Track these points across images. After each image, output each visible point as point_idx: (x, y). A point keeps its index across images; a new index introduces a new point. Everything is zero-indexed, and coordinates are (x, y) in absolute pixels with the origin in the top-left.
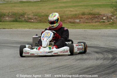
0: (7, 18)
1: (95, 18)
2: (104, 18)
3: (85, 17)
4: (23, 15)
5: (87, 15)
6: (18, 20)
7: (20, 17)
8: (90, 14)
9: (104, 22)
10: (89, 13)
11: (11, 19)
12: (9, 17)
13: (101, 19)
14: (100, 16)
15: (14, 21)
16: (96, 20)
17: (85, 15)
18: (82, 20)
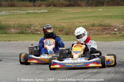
0: (12, 30)
1: (106, 30)
2: (115, 30)
3: (95, 29)
4: (29, 27)
5: (97, 26)
6: (24, 32)
7: (27, 29)
8: (101, 25)
9: (116, 34)
10: (99, 24)
11: (16, 31)
12: (15, 29)
13: (112, 30)
14: (111, 28)
15: (19, 33)
16: (107, 31)
17: (95, 26)
18: (91, 31)
